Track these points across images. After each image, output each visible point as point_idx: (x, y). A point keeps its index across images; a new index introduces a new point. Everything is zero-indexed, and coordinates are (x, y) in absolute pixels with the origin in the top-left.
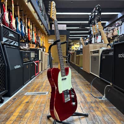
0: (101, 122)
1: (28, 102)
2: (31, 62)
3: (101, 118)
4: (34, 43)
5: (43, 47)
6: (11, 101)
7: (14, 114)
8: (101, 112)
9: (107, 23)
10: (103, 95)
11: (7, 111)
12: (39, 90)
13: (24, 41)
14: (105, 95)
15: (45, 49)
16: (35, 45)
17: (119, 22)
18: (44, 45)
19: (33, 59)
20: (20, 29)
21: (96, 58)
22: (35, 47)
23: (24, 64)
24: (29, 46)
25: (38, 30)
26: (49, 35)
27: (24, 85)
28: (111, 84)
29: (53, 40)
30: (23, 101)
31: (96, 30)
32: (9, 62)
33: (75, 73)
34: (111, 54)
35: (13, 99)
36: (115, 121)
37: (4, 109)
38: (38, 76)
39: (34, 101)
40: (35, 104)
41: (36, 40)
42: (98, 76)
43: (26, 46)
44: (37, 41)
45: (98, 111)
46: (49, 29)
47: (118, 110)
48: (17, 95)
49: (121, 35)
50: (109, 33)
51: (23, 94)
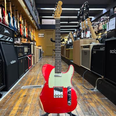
0: (96, 113)
1: (26, 96)
2: (25, 57)
3: (95, 109)
4: (25, 38)
5: (34, 41)
6: (9, 95)
7: (14, 108)
8: (95, 103)
9: (93, 18)
10: (95, 87)
11: (7, 106)
12: (34, 83)
13: (16, 35)
14: (96, 87)
15: (35, 43)
16: (26, 40)
17: (104, 17)
18: (35, 39)
19: (26, 53)
20: (13, 24)
21: (86, 52)
22: (27, 42)
23: (19, 59)
24: (21, 40)
25: (29, 25)
26: (39, 29)
27: (19, 78)
28: (103, 77)
29: (43, 34)
30: (20, 94)
31: (85, 26)
32: (5, 58)
33: (66, 65)
34: (102, 49)
35: (11, 93)
36: (108, 112)
37: (4, 103)
38: (31, 70)
39: (31, 95)
40: (32, 98)
41: (27, 34)
42: (89, 70)
43: (18, 41)
44: (28, 36)
45: (91, 102)
46: (39, 24)
47: (109, 101)
48: (14, 89)
49: (109, 31)
50: (95, 27)
51: (19, 88)
